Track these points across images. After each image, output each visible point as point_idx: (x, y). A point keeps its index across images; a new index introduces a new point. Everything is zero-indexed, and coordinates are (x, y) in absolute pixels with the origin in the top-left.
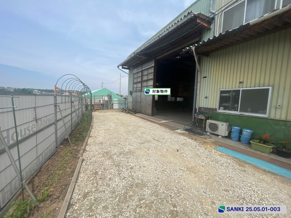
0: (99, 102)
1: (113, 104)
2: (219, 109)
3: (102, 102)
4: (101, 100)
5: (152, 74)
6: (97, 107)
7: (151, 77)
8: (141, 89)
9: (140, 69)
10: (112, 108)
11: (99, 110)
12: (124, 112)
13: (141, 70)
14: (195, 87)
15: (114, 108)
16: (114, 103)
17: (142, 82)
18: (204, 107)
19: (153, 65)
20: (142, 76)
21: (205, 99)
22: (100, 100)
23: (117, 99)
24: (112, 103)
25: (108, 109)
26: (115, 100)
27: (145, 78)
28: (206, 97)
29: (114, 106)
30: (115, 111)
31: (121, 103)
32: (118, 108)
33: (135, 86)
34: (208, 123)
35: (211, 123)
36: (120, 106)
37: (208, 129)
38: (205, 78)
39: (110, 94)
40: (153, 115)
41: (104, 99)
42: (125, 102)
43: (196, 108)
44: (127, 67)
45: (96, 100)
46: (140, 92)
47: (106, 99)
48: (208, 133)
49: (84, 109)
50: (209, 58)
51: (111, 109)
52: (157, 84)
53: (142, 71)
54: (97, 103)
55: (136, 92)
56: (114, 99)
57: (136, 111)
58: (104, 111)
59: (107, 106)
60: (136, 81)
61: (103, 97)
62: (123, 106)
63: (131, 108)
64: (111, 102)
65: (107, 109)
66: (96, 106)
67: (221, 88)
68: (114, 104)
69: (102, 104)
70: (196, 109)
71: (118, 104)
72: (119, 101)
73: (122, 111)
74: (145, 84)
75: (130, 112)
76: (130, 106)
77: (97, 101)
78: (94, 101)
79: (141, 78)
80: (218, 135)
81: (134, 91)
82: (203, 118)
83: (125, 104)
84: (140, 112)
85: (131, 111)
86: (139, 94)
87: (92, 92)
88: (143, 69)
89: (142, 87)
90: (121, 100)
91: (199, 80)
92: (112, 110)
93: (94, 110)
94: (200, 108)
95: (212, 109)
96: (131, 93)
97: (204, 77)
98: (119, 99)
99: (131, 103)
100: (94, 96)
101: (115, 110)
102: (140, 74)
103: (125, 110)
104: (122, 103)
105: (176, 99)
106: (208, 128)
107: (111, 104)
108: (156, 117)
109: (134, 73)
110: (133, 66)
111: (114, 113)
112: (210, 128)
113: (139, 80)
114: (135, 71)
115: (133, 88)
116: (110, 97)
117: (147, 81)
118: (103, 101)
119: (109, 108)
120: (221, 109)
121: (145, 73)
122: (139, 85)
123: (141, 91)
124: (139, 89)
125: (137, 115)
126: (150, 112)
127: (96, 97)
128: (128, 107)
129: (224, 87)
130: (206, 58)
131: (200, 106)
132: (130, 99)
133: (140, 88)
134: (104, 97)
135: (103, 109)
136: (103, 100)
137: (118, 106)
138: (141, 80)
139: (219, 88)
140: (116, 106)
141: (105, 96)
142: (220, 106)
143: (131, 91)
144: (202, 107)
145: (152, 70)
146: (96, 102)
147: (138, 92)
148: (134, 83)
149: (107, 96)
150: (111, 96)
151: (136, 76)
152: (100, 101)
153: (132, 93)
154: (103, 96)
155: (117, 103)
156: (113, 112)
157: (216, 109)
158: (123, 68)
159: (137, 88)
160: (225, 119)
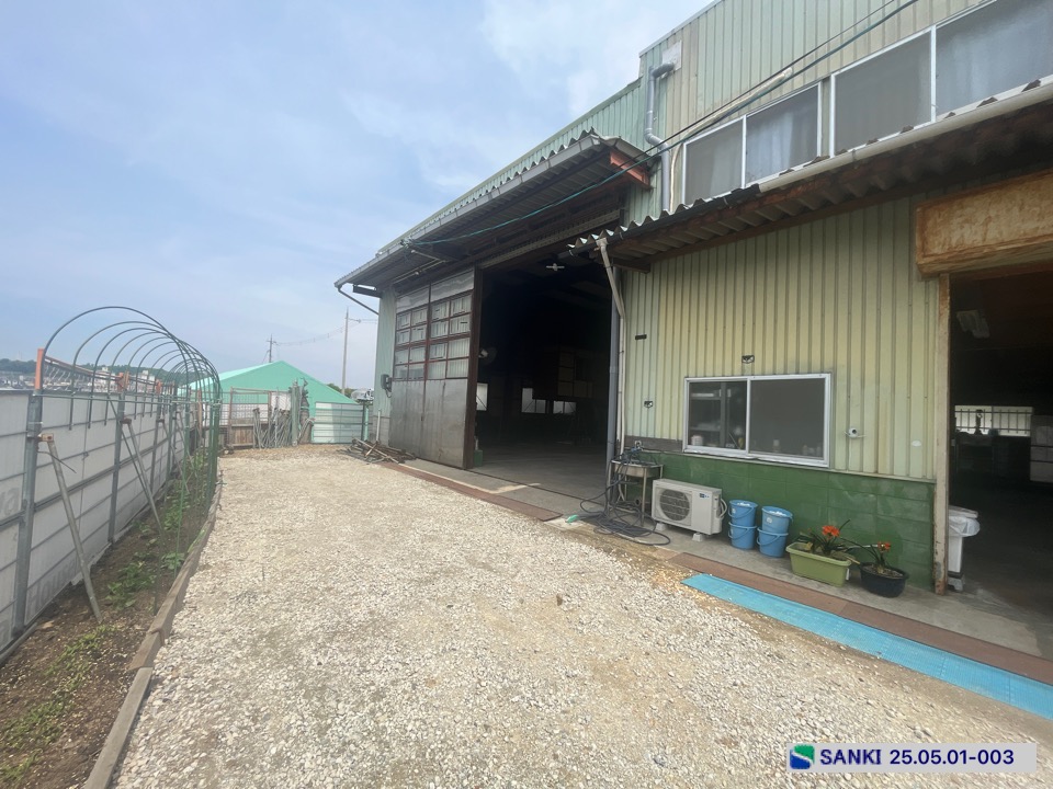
0: (251, 415)
1: (312, 426)
2: (690, 443)
3: (264, 417)
4: (264, 408)
5: (468, 319)
6: (242, 439)
7: (463, 326)
8: (426, 368)
9: (422, 299)
10: (306, 440)
11: (250, 447)
12: (355, 456)
13: (426, 301)
14: (612, 369)
15: (316, 440)
16: (317, 419)
17: (428, 343)
18: (644, 435)
19: (471, 287)
20: (430, 323)
21: (645, 409)
22: (254, 407)
23: (329, 406)
24: (309, 420)
25: (289, 443)
26: (321, 408)
27: (441, 331)
28: (647, 403)
29: (315, 433)
30: (321, 453)
31: (343, 420)
32: (333, 441)
33: (403, 357)
34: (658, 491)
35: (667, 492)
36: (343, 434)
37: (657, 511)
38: (641, 341)
39: (301, 384)
40: (469, 463)
41: (273, 404)
42: (364, 417)
43: (618, 438)
44: (373, 288)
45: (240, 407)
46: (419, 379)
47: (285, 403)
48: (660, 527)
49: (180, 446)
50: (649, 276)
51: (303, 444)
52: (485, 353)
53: (430, 306)
54: (242, 421)
55: (408, 379)
56: (319, 406)
57: (404, 451)
58: (271, 452)
59: (287, 431)
60: (405, 339)
61: (270, 399)
62: (353, 433)
63: (385, 441)
64: (304, 418)
65: (285, 446)
66: (238, 433)
67: (692, 373)
68: (316, 426)
69: (264, 426)
70: (616, 444)
71: (334, 423)
72: (338, 414)
73: (348, 452)
74: (439, 352)
75: (379, 457)
76: (382, 432)
77: (244, 412)
78: (231, 411)
79: (424, 331)
80: (691, 533)
81: (398, 375)
82: (640, 472)
83: (363, 424)
84: (420, 455)
85: (386, 451)
86: (416, 386)
87: (222, 377)
88: (434, 298)
89: (428, 361)
90: (345, 407)
91: (622, 346)
92: (305, 447)
93: (228, 448)
94: (630, 440)
95: (668, 442)
96: (386, 383)
97: (638, 338)
98: (337, 407)
99: (385, 420)
100: (232, 393)
101: (321, 449)
102: (422, 317)
103: (361, 446)
104: (351, 420)
105: (550, 406)
106: (659, 508)
107: (305, 423)
108: (479, 471)
109: (399, 311)
110: (397, 286)
111: (312, 461)
112: (663, 508)
113: (419, 336)
114: (405, 303)
115: (395, 365)
116: (301, 396)
117: (448, 340)
118: (270, 414)
119: (295, 442)
120: (694, 442)
121: (442, 312)
122: (419, 355)
123: (426, 377)
124: (418, 371)
125: (407, 465)
126: (457, 451)
127: (237, 398)
128: (372, 435)
129: (701, 372)
130: (643, 276)
131: (630, 434)
132: (383, 406)
133: (422, 366)
134: (274, 398)
135: (268, 444)
136: (270, 409)
137: (332, 434)
138: (424, 338)
139: (684, 374)
140: (323, 433)
141: (279, 393)
142: (691, 433)
143: (385, 376)
144: (637, 434)
145: (466, 305)
146: (240, 415)
147: (415, 380)
148: (398, 348)
149: (290, 392)
150: (304, 394)
151: (406, 322)
152: (257, 411)
153: (391, 381)
154: (270, 393)
155: (331, 420)
156: (309, 456)
157: (679, 443)
158: (356, 290)
159: (409, 364)
160: (711, 474)
